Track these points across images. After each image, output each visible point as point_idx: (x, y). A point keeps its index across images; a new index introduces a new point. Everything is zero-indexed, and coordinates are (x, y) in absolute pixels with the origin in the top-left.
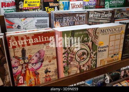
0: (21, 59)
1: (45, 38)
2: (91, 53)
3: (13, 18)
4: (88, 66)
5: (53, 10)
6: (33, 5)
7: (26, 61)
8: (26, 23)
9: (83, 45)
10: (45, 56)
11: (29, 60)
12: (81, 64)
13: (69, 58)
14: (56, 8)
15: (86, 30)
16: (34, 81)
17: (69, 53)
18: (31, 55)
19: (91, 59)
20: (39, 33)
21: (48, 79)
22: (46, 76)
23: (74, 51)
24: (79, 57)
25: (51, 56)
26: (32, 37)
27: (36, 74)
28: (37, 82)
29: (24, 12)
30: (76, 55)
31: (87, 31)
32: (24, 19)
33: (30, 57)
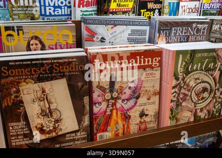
0: (108, 91)
1: (146, 59)
2: (215, 90)
3: (96, 24)
4: (209, 112)
5: (152, 14)
6: (124, 6)
7: (115, 94)
8: (114, 34)
9: (207, 75)
10: (142, 89)
11: (119, 94)
12: (198, 108)
13: (181, 96)
14: (157, 11)
15: (213, 50)
16: (122, 127)
17: (181, 87)
18: (123, 85)
19: (215, 100)
20: (139, 50)
21: (143, 127)
22: (140, 122)
23: (191, 85)
24: (196, 95)
25: (152, 89)
26: (127, 56)
27: (126, 118)
28: (125, 130)
29: (111, 16)
30: (193, 92)
31: (216, 52)
32: (112, 28)
33: (120, 90)
